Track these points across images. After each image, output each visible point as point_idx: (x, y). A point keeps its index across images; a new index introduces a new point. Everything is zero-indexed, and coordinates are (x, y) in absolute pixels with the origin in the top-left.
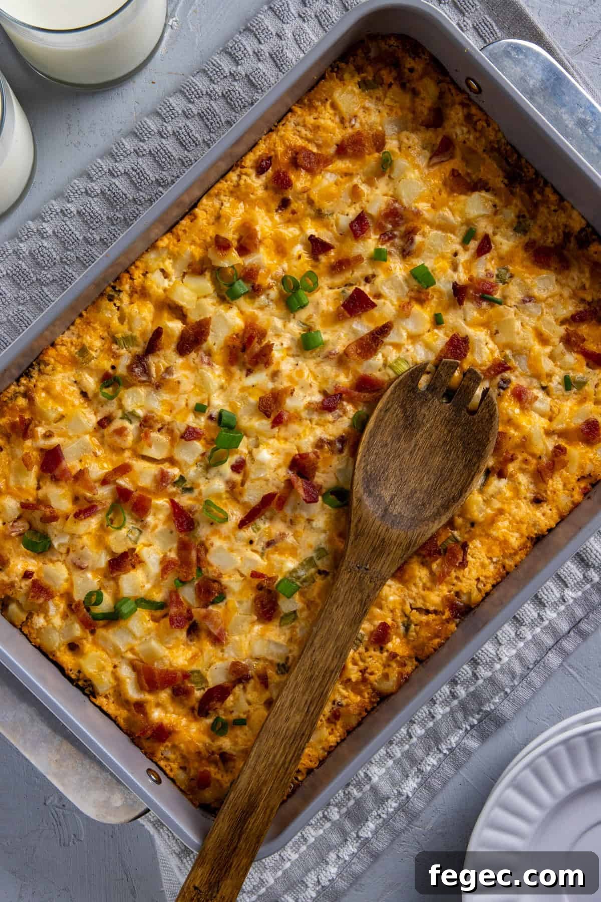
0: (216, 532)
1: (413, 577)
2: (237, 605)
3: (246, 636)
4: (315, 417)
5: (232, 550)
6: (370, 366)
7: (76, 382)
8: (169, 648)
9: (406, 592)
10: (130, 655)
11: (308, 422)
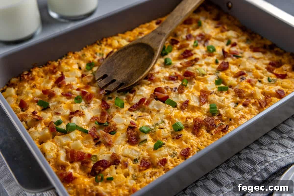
0: (118, 111)
1: (202, 134)
2: (120, 134)
3: (122, 146)
4: (166, 81)
5: (123, 117)
6: (190, 69)
7: (78, 63)
8: (85, 146)
9: (199, 140)
10: (66, 147)
11: (163, 83)
